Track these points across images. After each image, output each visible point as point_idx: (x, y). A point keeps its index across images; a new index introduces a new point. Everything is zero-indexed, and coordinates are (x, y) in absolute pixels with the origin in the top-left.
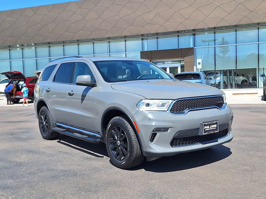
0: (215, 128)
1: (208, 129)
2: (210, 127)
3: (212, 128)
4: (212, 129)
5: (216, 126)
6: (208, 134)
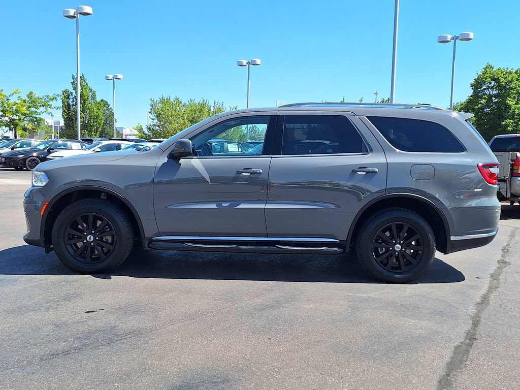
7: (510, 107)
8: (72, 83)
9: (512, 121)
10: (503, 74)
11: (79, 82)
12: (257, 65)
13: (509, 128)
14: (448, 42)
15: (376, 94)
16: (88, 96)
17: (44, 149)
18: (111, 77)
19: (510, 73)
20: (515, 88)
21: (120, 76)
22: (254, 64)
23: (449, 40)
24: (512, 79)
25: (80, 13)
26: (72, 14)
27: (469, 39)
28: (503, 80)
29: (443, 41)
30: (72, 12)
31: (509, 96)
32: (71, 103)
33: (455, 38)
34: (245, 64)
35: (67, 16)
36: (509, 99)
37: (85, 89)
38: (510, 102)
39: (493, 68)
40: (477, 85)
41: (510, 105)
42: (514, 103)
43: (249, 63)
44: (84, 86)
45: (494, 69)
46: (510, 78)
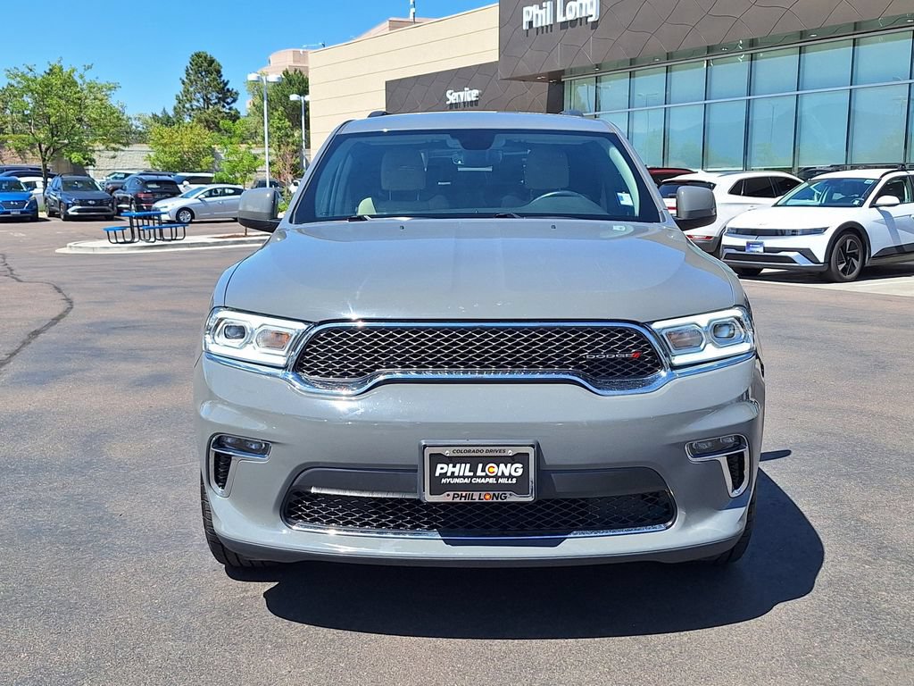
0: (514, 481)
1: (464, 477)
2: (479, 473)
3: (487, 476)
4: (492, 481)
5: (520, 472)
6: (457, 500)
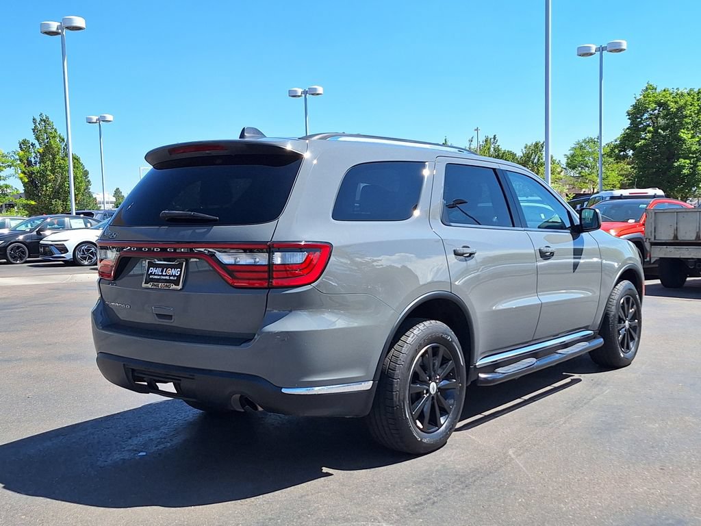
7: (684, 141)
8: (34, 130)
9: (688, 161)
10: (671, 96)
11: (43, 128)
12: (318, 94)
13: (684, 171)
14: (591, 54)
15: (477, 130)
16: (59, 149)
17: (31, 231)
18: (94, 119)
19: (682, 95)
20: (691, 116)
21: (109, 117)
22: (313, 94)
23: (593, 51)
24: (686, 104)
25: (67, 28)
26: (54, 29)
27: (621, 50)
28: (672, 105)
29: (585, 53)
30: (54, 26)
31: (682, 126)
32: (33, 160)
33: (601, 49)
34: (300, 94)
35: (46, 33)
36: (682, 131)
37: (54, 137)
38: (684, 135)
39: (656, 89)
40: (636, 113)
41: (685, 140)
42: (690, 136)
43: (305, 93)
44: (51, 133)
45: (658, 90)
46: (682, 102)
